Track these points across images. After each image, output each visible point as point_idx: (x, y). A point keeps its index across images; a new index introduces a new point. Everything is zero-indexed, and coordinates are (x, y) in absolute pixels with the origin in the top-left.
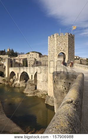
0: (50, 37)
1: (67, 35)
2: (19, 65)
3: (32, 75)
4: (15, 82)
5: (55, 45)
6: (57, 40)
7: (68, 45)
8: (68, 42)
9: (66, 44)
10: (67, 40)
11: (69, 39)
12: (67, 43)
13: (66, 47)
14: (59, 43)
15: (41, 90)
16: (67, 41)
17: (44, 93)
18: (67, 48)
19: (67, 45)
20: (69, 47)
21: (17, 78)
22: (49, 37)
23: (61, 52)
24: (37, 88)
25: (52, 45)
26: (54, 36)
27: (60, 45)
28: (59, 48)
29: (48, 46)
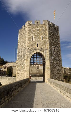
0: (21, 30)
1: (46, 24)
5: (27, 39)
7: (49, 39)
8: (49, 34)
9: (44, 38)
10: (47, 31)
11: (50, 30)
12: (47, 36)
13: (45, 43)
14: (32, 35)
16: (47, 33)
18: (48, 45)
19: (48, 39)
20: (51, 44)
25: (22, 40)
26: (25, 26)
27: (34, 40)
28: (32, 45)
29: (18, 44)
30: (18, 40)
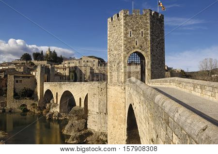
1: (148, 15)
2: (62, 78)
3: (80, 99)
4: (52, 111)
5: (122, 34)
6: (126, 23)
7: (151, 35)
9: (145, 34)
10: (149, 25)
11: (152, 22)
12: (149, 32)
13: (146, 40)
14: (129, 30)
15: (96, 130)
16: (149, 28)
17: (101, 137)
18: (149, 43)
19: (149, 36)
20: (153, 41)
21: (55, 101)
22: (109, 20)
23: (135, 51)
24: (88, 127)
25: (115, 35)
26: (120, 16)
27: (132, 36)
28: (130, 42)
29: (108, 38)
30: (108, 33)
